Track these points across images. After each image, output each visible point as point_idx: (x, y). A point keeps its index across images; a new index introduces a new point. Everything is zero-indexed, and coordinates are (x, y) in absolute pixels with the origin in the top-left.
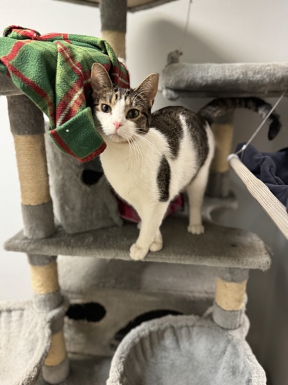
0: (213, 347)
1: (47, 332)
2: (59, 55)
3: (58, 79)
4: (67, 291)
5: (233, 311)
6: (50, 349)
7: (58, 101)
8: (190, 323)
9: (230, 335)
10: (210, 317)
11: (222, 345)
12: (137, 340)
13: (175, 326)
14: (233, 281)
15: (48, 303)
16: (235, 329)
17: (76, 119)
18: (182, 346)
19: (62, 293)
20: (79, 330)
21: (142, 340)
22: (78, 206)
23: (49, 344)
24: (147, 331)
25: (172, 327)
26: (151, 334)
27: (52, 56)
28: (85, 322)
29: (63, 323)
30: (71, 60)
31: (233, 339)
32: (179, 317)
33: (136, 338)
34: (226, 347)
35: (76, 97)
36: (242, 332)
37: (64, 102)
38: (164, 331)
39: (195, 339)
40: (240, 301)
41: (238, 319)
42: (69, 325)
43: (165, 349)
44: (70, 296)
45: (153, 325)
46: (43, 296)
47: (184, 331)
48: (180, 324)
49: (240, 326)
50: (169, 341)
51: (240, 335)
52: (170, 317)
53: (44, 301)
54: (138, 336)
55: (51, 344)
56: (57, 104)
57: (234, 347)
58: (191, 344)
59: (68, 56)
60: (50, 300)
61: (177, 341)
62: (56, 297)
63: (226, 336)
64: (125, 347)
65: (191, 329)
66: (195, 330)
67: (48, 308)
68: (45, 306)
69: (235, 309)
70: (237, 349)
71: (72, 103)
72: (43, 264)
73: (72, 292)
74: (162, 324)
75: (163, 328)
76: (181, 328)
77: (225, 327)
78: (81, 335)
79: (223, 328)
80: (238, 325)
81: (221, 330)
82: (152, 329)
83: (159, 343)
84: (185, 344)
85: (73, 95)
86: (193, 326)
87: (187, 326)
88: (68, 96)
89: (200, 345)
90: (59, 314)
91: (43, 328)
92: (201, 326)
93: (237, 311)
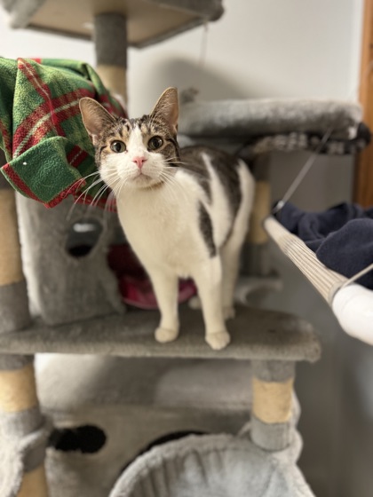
0: (252, 478)
1: (17, 465)
2: (19, 73)
3: (16, 101)
4: (53, 410)
5: (277, 424)
6: (19, 491)
7: (15, 128)
8: (220, 445)
9: (275, 459)
10: (248, 435)
11: (264, 474)
12: (145, 472)
13: (200, 450)
14: (273, 380)
15: (21, 426)
16: (281, 449)
17: (37, 148)
18: (210, 480)
19: (43, 411)
20: (70, 467)
21: (152, 472)
22: (62, 287)
23: (18, 484)
24: (159, 460)
25: (195, 453)
26: (165, 463)
27: (10, 74)
28: (78, 454)
29: (44, 456)
30: (35, 79)
31: (278, 464)
32: (205, 438)
33: (142, 470)
34: (270, 477)
35: (40, 123)
36: (291, 454)
37: (23, 129)
38: (184, 459)
39: (228, 468)
40: (285, 409)
41: (284, 436)
42: (55, 460)
43: (186, 485)
44: (56, 416)
45: (168, 450)
46: (13, 416)
47: (212, 458)
48: (205, 447)
49: (288, 445)
50: (191, 474)
51: (288, 458)
52: (192, 438)
53: (16, 422)
54: (147, 466)
55: (22, 484)
56: (14, 132)
57: (281, 475)
58: (223, 476)
59: (31, 74)
60: (23, 420)
61: (203, 473)
62: (34, 416)
63: (270, 461)
64: (127, 482)
65: (221, 454)
66: (228, 456)
67: (21, 433)
68: (17, 429)
69: (280, 421)
70: (284, 479)
71: (33, 131)
72: (13, 368)
73: (60, 411)
74: (181, 449)
75: (182, 453)
76: (208, 452)
77: (268, 447)
78: (72, 474)
79: (264, 450)
80: (285, 444)
81: (263, 453)
82: (167, 455)
83: (178, 477)
84: (214, 477)
85: (36, 120)
86: (224, 450)
87: (216, 451)
88: (29, 122)
89: (235, 477)
90: (37, 441)
91: (11, 461)
92: (235, 449)
93: (283, 424)
